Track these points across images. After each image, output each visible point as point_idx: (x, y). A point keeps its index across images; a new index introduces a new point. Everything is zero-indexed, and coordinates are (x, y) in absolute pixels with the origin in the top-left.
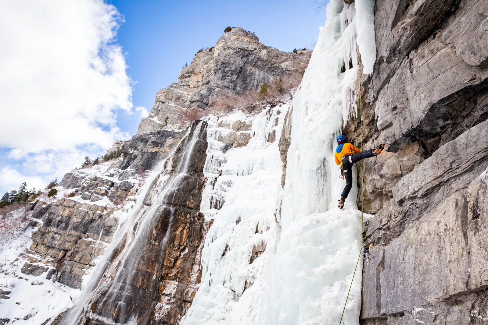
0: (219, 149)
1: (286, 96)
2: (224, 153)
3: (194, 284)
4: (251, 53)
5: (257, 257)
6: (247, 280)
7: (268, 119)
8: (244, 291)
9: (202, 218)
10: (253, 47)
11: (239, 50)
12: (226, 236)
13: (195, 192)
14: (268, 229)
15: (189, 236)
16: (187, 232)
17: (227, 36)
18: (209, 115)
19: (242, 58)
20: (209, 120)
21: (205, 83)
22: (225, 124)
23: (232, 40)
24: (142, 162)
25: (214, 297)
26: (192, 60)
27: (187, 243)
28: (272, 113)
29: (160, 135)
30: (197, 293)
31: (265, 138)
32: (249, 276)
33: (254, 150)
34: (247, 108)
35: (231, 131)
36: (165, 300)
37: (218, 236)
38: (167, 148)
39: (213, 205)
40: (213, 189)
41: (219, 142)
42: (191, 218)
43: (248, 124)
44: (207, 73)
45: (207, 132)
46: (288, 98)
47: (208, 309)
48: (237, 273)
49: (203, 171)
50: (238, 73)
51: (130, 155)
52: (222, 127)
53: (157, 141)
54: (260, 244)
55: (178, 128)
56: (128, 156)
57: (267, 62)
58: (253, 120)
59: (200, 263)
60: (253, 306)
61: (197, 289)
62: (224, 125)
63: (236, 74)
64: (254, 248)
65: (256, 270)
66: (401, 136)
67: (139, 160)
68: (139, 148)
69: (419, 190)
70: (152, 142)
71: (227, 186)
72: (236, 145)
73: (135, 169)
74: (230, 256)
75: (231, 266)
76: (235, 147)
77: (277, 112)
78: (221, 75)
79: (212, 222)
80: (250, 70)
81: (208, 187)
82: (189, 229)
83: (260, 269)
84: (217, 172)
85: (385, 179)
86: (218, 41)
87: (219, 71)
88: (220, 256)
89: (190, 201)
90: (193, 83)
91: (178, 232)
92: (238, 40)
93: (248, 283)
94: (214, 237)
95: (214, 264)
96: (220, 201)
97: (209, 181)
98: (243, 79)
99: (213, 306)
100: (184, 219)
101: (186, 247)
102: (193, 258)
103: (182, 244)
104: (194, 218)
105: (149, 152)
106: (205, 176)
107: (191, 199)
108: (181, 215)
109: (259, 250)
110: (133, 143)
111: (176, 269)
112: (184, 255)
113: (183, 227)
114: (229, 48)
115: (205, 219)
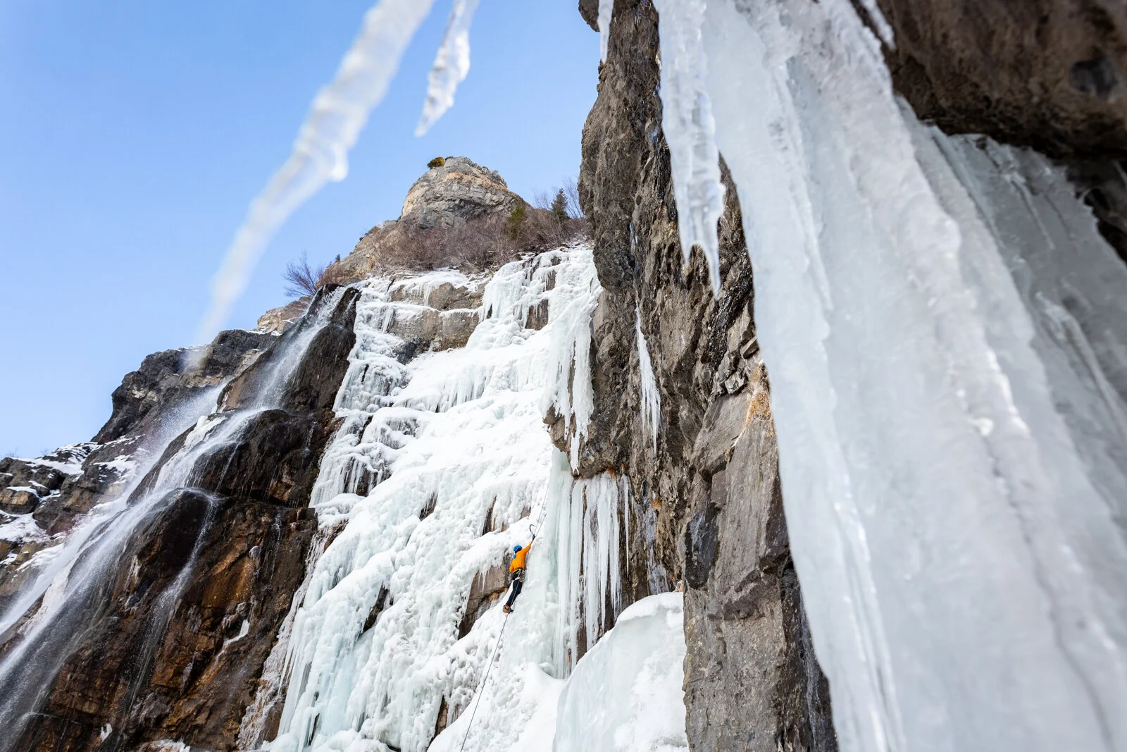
0: (388, 352)
3: (253, 745)
4: (489, 211)
6: (447, 699)
8: (432, 739)
9: (310, 523)
10: (495, 198)
11: (462, 204)
13: (298, 452)
14: (526, 512)
15: (260, 580)
16: (253, 568)
17: (434, 174)
18: (368, 279)
19: (468, 220)
20: (367, 286)
22: (411, 291)
23: (445, 181)
24: (164, 414)
26: (352, 249)
27: (248, 606)
28: (538, 263)
29: (228, 343)
31: (520, 318)
32: (455, 680)
33: (488, 348)
34: (472, 259)
35: (426, 307)
37: (356, 565)
40: (360, 442)
41: (390, 337)
42: (274, 522)
43: (474, 291)
45: (357, 310)
49: (333, 404)
51: (132, 404)
52: (401, 299)
53: (215, 357)
54: (499, 562)
56: (126, 407)
58: (486, 283)
62: (407, 295)
64: (475, 581)
65: (480, 652)
67: (154, 413)
68: (164, 385)
71: (400, 433)
72: (438, 345)
73: (137, 438)
75: (391, 656)
76: (436, 350)
79: (339, 529)
82: (262, 558)
84: (376, 406)
86: (411, 186)
89: (280, 481)
91: (221, 567)
92: (458, 183)
93: (451, 708)
94: (341, 570)
95: (333, 659)
96: (376, 474)
100: (249, 526)
101: (246, 618)
102: (263, 653)
103: (228, 610)
104: (284, 524)
105: (188, 386)
106: (339, 415)
107: (284, 476)
108: (240, 515)
109: (493, 584)
110: (147, 374)
111: (196, 696)
112: (232, 644)
113: (242, 551)
114: (438, 198)
115: (320, 521)
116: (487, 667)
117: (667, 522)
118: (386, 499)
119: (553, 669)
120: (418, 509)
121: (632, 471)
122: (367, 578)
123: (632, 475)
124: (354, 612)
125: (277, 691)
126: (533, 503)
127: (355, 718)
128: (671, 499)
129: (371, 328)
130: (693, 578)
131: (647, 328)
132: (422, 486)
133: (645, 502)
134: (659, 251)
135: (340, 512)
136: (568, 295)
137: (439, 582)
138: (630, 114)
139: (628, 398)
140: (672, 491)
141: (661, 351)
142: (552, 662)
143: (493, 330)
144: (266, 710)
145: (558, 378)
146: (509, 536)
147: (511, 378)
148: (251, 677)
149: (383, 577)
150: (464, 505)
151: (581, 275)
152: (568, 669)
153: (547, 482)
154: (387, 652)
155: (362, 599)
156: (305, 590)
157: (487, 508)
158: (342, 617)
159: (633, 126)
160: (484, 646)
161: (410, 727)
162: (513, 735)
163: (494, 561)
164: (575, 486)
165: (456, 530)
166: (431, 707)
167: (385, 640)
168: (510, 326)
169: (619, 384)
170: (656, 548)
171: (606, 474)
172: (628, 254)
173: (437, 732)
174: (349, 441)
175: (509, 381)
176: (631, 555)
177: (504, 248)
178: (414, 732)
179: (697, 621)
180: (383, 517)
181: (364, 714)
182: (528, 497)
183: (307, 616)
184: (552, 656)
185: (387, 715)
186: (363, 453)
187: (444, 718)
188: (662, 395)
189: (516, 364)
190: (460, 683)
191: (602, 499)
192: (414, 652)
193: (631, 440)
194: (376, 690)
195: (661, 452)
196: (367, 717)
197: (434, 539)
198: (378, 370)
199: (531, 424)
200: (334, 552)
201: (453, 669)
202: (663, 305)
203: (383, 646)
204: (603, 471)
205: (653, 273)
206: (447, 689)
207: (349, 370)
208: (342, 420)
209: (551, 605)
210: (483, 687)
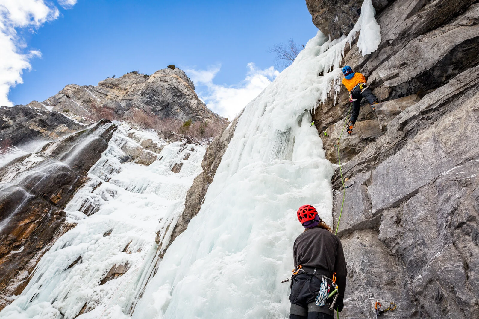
0: (117, 157)
1: (204, 140)
2: (121, 162)
3: (9, 295)
4: (183, 96)
5: (113, 278)
6: (87, 304)
7: (181, 151)
8: (77, 316)
9: (62, 218)
10: (188, 92)
11: (174, 88)
12: (84, 245)
13: (68, 187)
15: (34, 233)
16: (34, 228)
17: (168, 71)
18: (122, 122)
19: (173, 96)
20: (120, 125)
21: (126, 99)
22: (136, 136)
23: (171, 76)
24: (14, 135)
26: (122, 76)
27: (26, 241)
28: (186, 147)
30: (8, 307)
31: (171, 166)
32: (93, 298)
33: (154, 172)
34: (164, 133)
35: (138, 145)
38: (55, 133)
39: (84, 209)
40: (92, 192)
41: (121, 151)
42: (49, 212)
43: (159, 147)
44: (133, 92)
45: (113, 135)
46: (205, 142)
48: (78, 292)
49: (88, 170)
50: (164, 106)
52: (131, 138)
53: (47, 121)
54: (123, 264)
55: (79, 119)
57: (194, 111)
58: (165, 146)
59: (32, 270)
61: (10, 302)
62: (134, 137)
63: (162, 106)
64: (113, 267)
66: (409, 80)
67: (10, 132)
68: (18, 120)
69: (436, 103)
70: (40, 120)
71: (109, 195)
72: (137, 161)
75: (74, 282)
76: (136, 163)
77: (191, 149)
78: (147, 100)
79: (73, 226)
80: (176, 110)
81: (87, 188)
82: (39, 225)
83: (111, 292)
84: (104, 178)
85: (382, 115)
86: (157, 71)
87: (146, 95)
88: (65, 267)
89: (56, 195)
90: (112, 96)
91: (22, 224)
92: (176, 80)
93: (87, 307)
94: (68, 243)
95: (53, 275)
96: (94, 208)
97: (90, 183)
98: (165, 113)
100: (39, 211)
101: (23, 245)
102: (26, 261)
103: (18, 240)
104: (52, 215)
105: (30, 128)
107: (59, 194)
108: (37, 205)
109: (118, 271)
110: (13, 112)
112: (14, 254)
113: (32, 220)
114: (166, 81)
115: (66, 219)
116: (105, 300)
119: (125, 311)
120: (104, 232)
125: (25, 278)
129: (115, 145)
132: (109, 224)
136: (191, 166)
137: (101, 262)
143: (160, 166)
144: (20, 283)
147: (158, 189)
148: (17, 269)
149: (82, 252)
150: (121, 238)
151: (198, 160)
152: (129, 312)
154: (73, 280)
156: (51, 245)
158: (62, 261)
161: (71, 309)
165: (114, 246)
166: (81, 305)
167: (74, 275)
168: (166, 168)
173: (79, 314)
174: (89, 190)
175: (156, 190)
178: (71, 311)
180: (91, 230)
184: (126, 306)
185: (64, 302)
187: (83, 310)
189: (162, 185)
192: (83, 284)
194: (64, 292)
196: (57, 300)
198: (111, 164)
199: (156, 215)
201: (93, 295)
206: (89, 301)
207: (100, 159)
208: (89, 179)
209: (133, 291)
210: (101, 305)
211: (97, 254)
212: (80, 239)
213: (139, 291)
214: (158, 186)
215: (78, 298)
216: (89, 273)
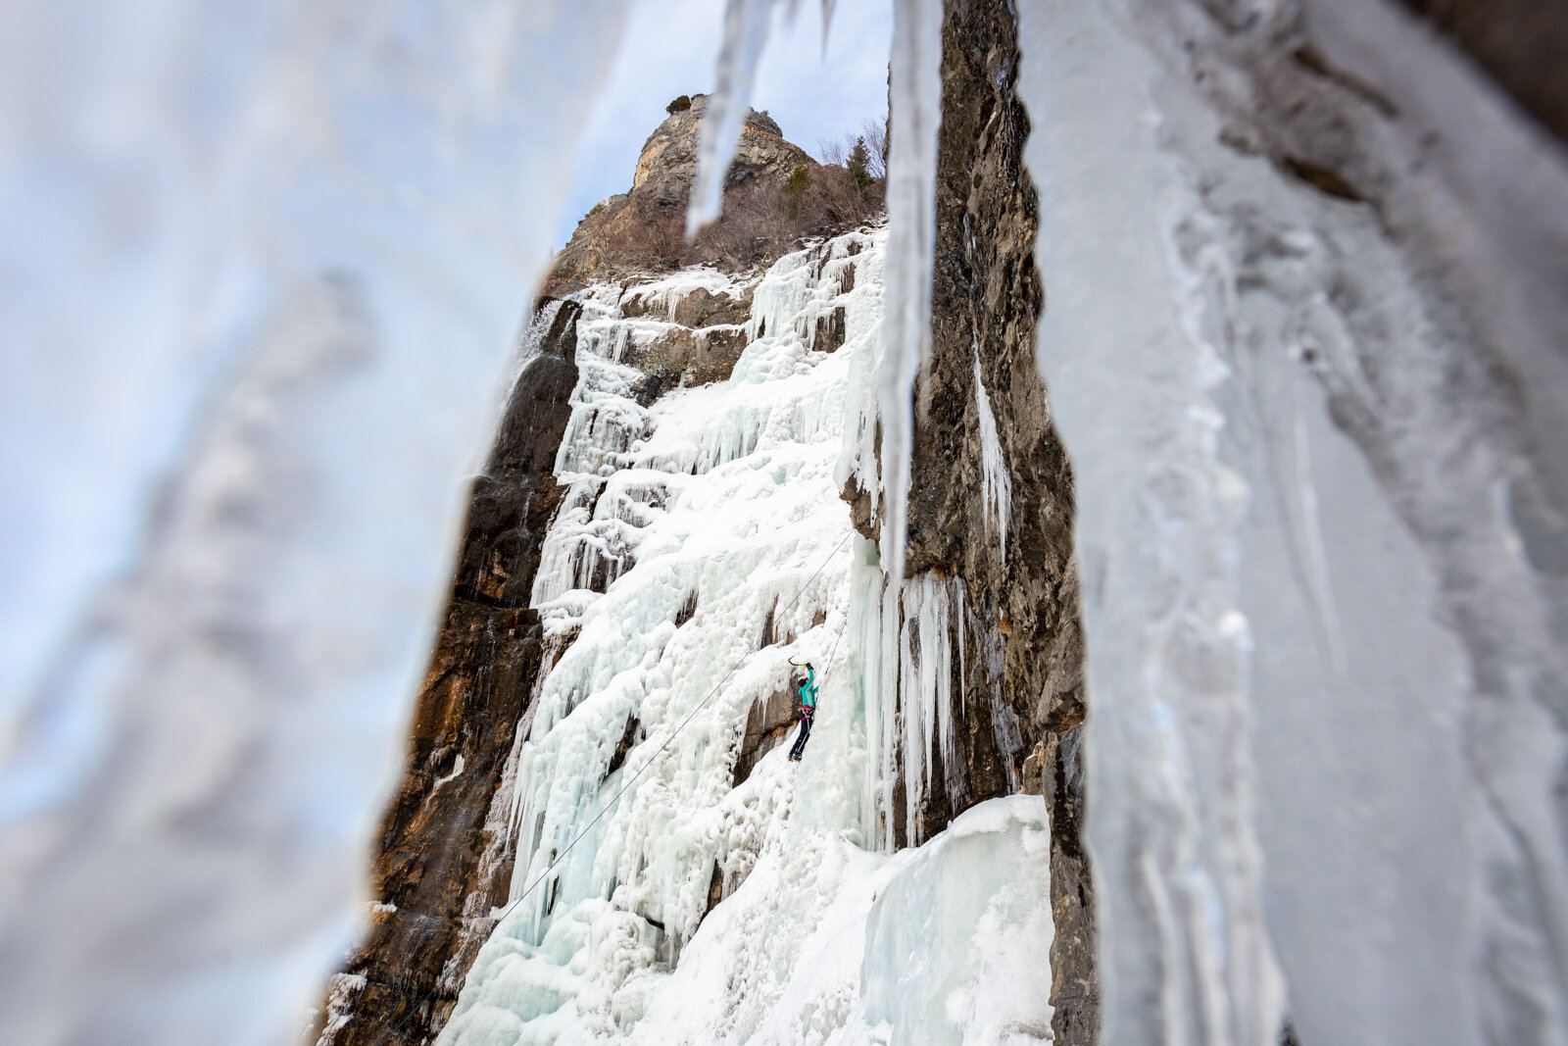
0: (623, 391)
3: (480, 911)
4: (756, 173)
5: (767, 749)
6: (721, 864)
7: (816, 274)
8: (705, 915)
9: (532, 630)
10: (764, 153)
12: (629, 679)
13: (513, 534)
14: (820, 618)
15: (473, 704)
16: (464, 689)
17: (677, 122)
18: (590, 286)
20: (589, 297)
22: (650, 303)
25: (564, 961)
27: (461, 735)
28: (829, 253)
30: (487, 948)
31: (805, 335)
32: (731, 840)
33: (762, 381)
34: (734, 251)
35: (672, 325)
36: (341, 993)
37: (595, 686)
39: (586, 578)
40: (591, 519)
41: (626, 369)
42: (485, 629)
43: (738, 299)
45: (578, 333)
47: (526, 1020)
48: (672, 834)
49: (553, 466)
52: (638, 314)
54: (784, 686)
58: (755, 286)
60: (744, 976)
61: (489, 933)
62: (646, 309)
64: (752, 712)
65: (762, 805)
71: (645, 505)
74: (641, 760)
75: (646, 807)
76: (688, 386)
77: (849, 248)
79: (570, 638)
81: (569, 515)
83: (780, 796)
84: (611, 468)
88: (601, 769)
89: (490, 573)
93: (727, 876)
94: (576, 692)
95: (572, 808)
96: (615, 562)
97: (572, 496)
99: (553, 1001)
100: (454, 635)
101: (459, 752)
102: (484, 797)
103: (438, 740)
104: (500, 630)
106: (561, 481)
107: (496, 566)
109: (777, 715)
111: (405, 849)
112: (446, 786)
113: (448, 666)
114: (683, 158)
115: (545, 627)
116: (774, 827)
117: (1021, 654)
118: (630, 599)
119: (861, 837)
120: (673, 612)
121: (970, 571)
122: (610, 704)
123: (969, 578)
124: (596, 748)
125: (504, 846)
126: (829, 606)
127: (605, 883)
128: (1026, 623)
129: (598, 358)
130: (1066, 838)
131: (991, 379)
132: (677, 581)
133: (988, 617)
134: (1010, 263)
135: (571, 614)
136: (874, 299)
137: (703, 711)
138: (962, 40)
139: (963, 469)
140: (1028, 614)
141: (1012, 418)
142: (859, 828)
143: (768, 354)
144: (491, 869)
145: (860, 434)
146: (797, 650)
147: (795, 423)
148: (472, 827)
149: (631, 703)
150: (734, 607)
152: (881, 838)
153: (848, 576)
154: (641, 801)
155: (605, 731)
156: (531, 718)
157: (766, 612)
158: (581, 755)
159: (967, 59)
160: (768, 799)
161: (675, 898)
162: (810, 923)
163: (777, 685)
164: (888, 589)
165: (726, 641)
166: (701, 874)
167: (637, 785)
168: (790, 348)
169: (948, 447)
170: (1005, 688)
171: (931, 575)
172: (961, 260)
173: (710, 907)
174: (577, 518)
175: (793, 428)
176: (969, 690)
177: (779, 232)
178: (680, 905)
179: (1072, 904)
180: (627, 623)
181: (615, 878)
182: (822, 597)
183: (536, 752)
184: (859, 819)
185: (645, 882)
186: (597, 533)
187: (717, 887)
188: (1013, 480)
189: (803, 403)
190: (738, 845)
191: (925, 609)
192: (676, 802)
193: (967, 530)
194: (628, 849)
195: (1011, 556)
196: (620, 884)
197: (697, 654)
198: (607, 417)
199: (823, 492)
200: (565, 670)
201: (728, 826)
202: (1015, 348)
203: (635, 793)
204: (926, 569)
205: (1000, 298)
206: (720, 852)
207: (571, 418)
208: (566, 488)
209: (856, 752)
210: (767, 852)
211: (680, 690)
212: (606, 666)
213: (882, 745)
214: (793, 412)
215: (684, 853)
216: (683, 759)
